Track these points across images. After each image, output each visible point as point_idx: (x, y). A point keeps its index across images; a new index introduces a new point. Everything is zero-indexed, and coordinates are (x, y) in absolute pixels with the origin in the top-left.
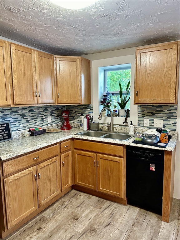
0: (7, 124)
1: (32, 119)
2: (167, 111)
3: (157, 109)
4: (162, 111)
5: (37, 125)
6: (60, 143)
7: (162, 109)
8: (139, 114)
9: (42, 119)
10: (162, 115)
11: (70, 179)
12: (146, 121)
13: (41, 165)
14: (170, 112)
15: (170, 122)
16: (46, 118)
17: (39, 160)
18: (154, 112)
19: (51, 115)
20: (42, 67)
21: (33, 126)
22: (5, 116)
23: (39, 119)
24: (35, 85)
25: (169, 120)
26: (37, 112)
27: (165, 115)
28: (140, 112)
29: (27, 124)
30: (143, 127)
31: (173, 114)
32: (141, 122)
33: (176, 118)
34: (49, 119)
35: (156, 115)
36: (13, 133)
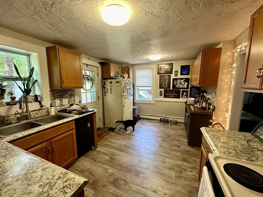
2: (69, 93)
3: (64, 92)
4: (67, 93)
7: (66, 92)
8: (51, 97)
10: (67, 96)
12: (58, 102)
14: (71, 93)
15: (72, 99)
18: (62, 95)
25: (71, 98)
27: (69, 95)
28: (51, 96)
30: (55, 107)
31: (73, 94)
32: (54, 103)
33: (74, 96)
35: (63, 96)
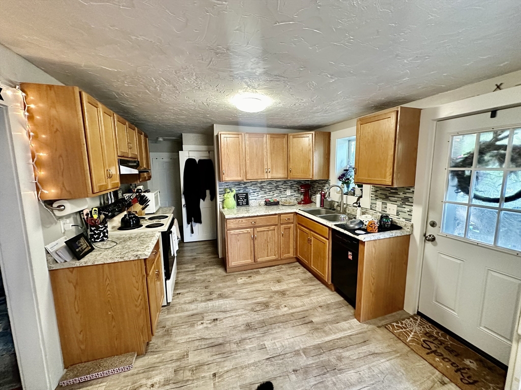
0: (247, 194)
1: (270, 191)
2: (402, 195)
3: (392, 191)
4: (396, 193)
5: (274, 196)
6: (280, 215)
7: (396, 191)
8: (372, 195)
9: (281, 192)
10: (396, 199)
11: (292, 250)
12: (379, 203)
13: (258, 229)
14: (405, 195)
15: (405, 209)
16: (285, 191)
17: (256, 225)
18: (388, 195)
19: (291, 188)
20: (274, 147)
21: (270, 197)
22: (246, 187)
23: (278, 192)
24: (265, 163)
25: (404, 206)
26: (275, 185)
27: (400, 199)
28: (373, 193)
29: (265, 195)
30: (375, 211)
31: (410, 199)
32: (374, 205)
33: (412, 204)
34: (288, 192)
35: (390, 198)
36: (250, 202)
